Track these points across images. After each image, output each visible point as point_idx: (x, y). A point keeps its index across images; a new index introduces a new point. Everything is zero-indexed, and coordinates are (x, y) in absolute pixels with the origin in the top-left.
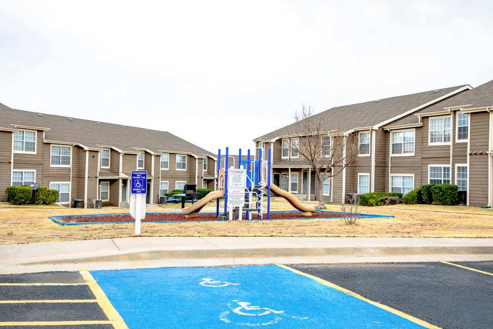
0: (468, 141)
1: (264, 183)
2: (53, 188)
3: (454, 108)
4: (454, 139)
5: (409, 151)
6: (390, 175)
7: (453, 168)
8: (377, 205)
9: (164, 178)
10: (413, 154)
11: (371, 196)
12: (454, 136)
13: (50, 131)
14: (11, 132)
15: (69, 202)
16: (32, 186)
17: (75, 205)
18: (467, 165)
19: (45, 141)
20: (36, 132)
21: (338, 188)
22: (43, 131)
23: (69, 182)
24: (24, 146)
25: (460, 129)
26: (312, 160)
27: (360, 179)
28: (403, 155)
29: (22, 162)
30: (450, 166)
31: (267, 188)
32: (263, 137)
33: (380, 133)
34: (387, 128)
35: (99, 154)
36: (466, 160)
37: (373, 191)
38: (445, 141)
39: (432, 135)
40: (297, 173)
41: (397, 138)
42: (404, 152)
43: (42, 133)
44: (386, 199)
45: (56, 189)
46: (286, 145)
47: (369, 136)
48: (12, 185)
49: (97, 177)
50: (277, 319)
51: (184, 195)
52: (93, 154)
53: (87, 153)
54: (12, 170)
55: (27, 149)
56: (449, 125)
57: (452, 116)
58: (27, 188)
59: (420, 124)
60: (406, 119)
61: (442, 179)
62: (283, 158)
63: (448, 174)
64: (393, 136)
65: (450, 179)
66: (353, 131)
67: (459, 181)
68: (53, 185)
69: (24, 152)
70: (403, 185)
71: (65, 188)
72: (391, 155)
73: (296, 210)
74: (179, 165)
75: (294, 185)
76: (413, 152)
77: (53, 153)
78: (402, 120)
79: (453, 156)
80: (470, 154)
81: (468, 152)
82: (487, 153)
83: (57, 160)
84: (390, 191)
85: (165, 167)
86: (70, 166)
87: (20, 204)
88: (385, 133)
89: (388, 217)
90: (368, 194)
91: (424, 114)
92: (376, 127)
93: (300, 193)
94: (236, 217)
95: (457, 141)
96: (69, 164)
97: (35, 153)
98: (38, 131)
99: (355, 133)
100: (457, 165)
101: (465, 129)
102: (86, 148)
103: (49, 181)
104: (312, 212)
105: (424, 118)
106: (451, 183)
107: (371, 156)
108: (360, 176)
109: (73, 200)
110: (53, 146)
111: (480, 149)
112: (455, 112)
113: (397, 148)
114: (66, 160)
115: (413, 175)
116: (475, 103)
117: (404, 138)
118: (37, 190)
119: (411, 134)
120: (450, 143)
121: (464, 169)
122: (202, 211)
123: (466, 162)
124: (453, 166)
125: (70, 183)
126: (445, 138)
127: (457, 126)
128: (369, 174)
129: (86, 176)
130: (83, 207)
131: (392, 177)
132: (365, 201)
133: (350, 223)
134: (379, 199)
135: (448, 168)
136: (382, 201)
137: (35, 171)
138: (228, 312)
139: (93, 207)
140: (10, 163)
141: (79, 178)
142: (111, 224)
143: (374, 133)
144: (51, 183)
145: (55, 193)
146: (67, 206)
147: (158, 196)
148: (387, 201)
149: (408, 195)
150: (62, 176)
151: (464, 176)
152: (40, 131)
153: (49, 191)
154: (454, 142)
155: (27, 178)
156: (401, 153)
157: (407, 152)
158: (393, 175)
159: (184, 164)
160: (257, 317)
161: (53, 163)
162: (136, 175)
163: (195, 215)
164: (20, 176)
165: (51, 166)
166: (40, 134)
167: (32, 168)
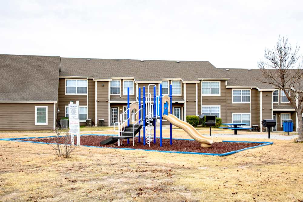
14: (195, 84)
15: (250, 127)
19: (227, 87)
20: (220, 82)
22: (225, 81)
23: (248, 113)
24: (211, 91)
29: (209, 101)
43: (224, 82)
49: (271, 110)
54: (201, 106)
55: (213, 93)
69: (210, 95)
71: (246, 117)
77: (234, 94)
83: (238, 99)
86: (250, 102)
96: (249, 101)
97: (220, 95)
98: (221, 81)
102: (260, 90)
103: (232, 113)
109: (253, 125)
110: (234, 90)
114: (246, 99)
125: (250, 114)
129: (261, 109)
137: (220, 106)
140: (195, 102)
141: (256, 111)
144: (233, 114)
146: (248, 130)
150: (243, 109)
155: (214, 110)
161: (235, 101)
164: (208, 109)
165: (233, 103)
166: (223, 83)
167: (219, 104)
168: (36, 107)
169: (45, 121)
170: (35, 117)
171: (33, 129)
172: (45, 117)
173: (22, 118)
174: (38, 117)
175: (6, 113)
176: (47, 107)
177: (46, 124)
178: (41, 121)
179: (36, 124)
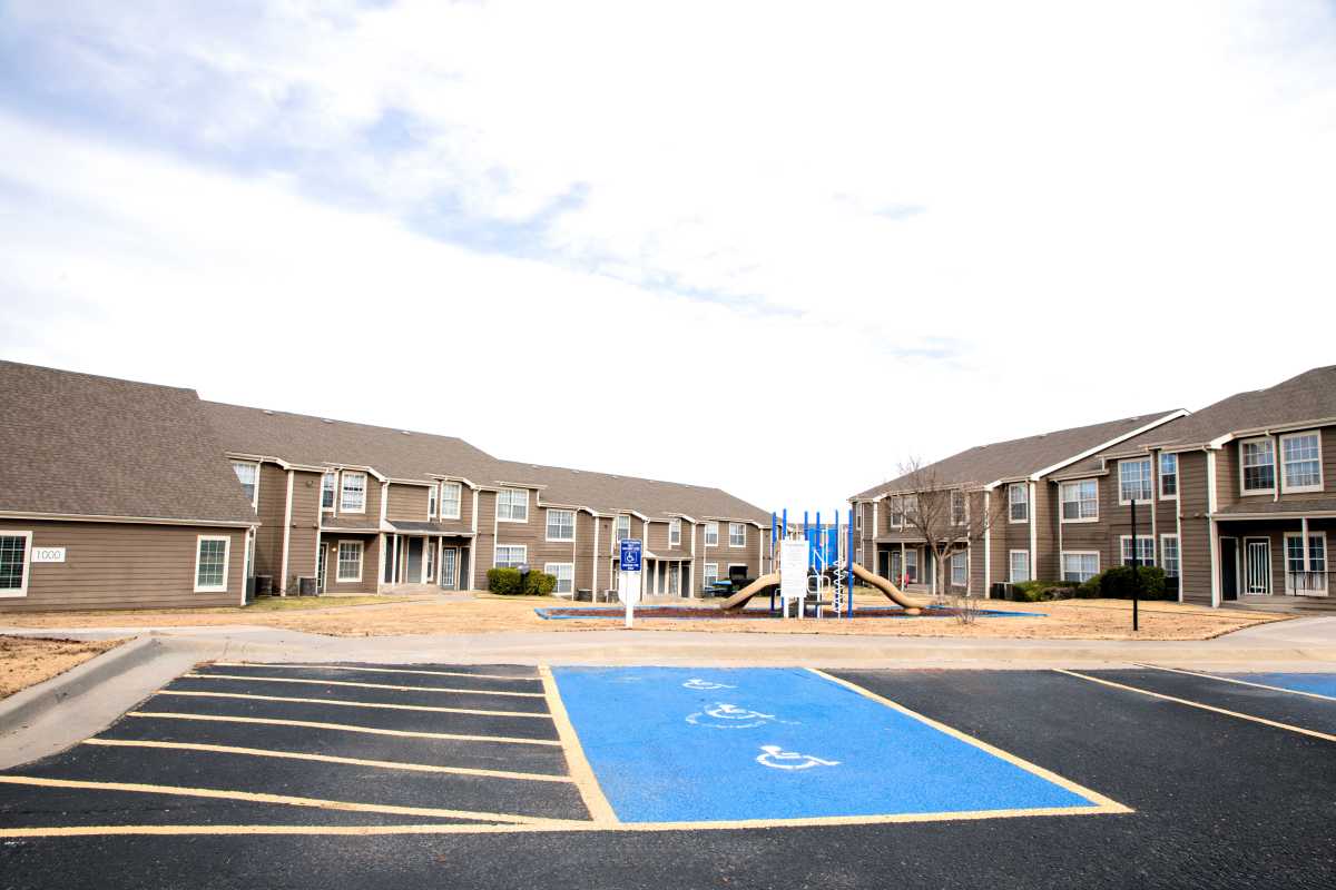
0: (1177, 497)
1: (842, 564)
2: (549, 573)
3: (1155, 445)
4: (1157, 494)
5: (1090, 516)
6: (1062, 553)
7: (1158, 541)
8: (1039, 600)
9: (711, 558)
10: (1096, 519)
11: (1030, 584)
12: (1157, 489)
13: (547, 490)
14: (494, 493)
15: (572, 593)
16: (520, 567)
17: (580, 596)
18: (1178, 536)
19: (539, 504)
20: (528, 491)
21: (979, 573)
22: (536, 490)
23: (570, 564)
24: (512, 512)
25: (1165, 478)
26: (925, 528)
27: (1014, 559)
28: (1080, 520)
29: (508, 534)
30: (1153, 537)
31: (847, 569)
32: (860, 496)
33: (1044, 485)
34: (1055, 479)
35: (614, 522)
36: (1176, 527)
37: (1034, 578)
38: (1145, 498)
39: (1124, 489)
40: (915, 551)
41: (1069, 494)
42: (1083, 516)
44: (1053, 591)
45: (553, 573)
46: (897, 506)
47: (1025, 490)
48: (494, 567)
49: (610, 557)
50: (758, 723)
51: (729, 582)
52: (604, 522)
53: (597, 521)
54: (496, 546)
55: (515, 516)
56: (1149, 474)
57: (1151, 457)
58: (514, 571)
59: (1104, 471)
60: (1083, 463)
61: (1144, 558)
62: (893, 526)
63: (1152, 551)
64: (1064, 490)
65: (1155, 558)
66: (998, 483)
67: (1168, 561)
68: (549, 568)
69: (511, 520)
70: (1083, 568)
71: (566, 572)
72: (1062, 520)
73: (896, 605)
74: (734, 540)
75: (911, 570)
76: (1095, 516)
77: (550, 520)
78: (1078, 466)
79: (1157, 522)
80: (1181, 518)
81: (1179, 514)
82: (1207, 515)
83: (554, 531)
84: (1063, 578)
85: (711, 542)
86: (573, 540)
87: (504, 594)
88: (1051, 486)
89: (1037, 615)
90: (1026, 583)
91: (1112, 455)
92: (1036, 477)
93: (920, 582)
94: (793, 614)
95: (1163, 498)
96: (572, 537)
97: (526, 521)
98: (530, 490)
99: (1003, 487)
100: (1163, 536)
101: (1173, 477)
102: (595, 514)
103: (545, 562)
104: (921, 609)
105: (1112, 463)
106: (1155, 564)
107: (1029, 523)
108: (1014, 554)
109: (577, 590)
110: (549, 512)
111: (1197, 511)
112: (1156, 452)
113: (1070, 509)
114: (567, 532)
115: (1097, 553)
116: (1184, 437)
117: (1082, 494)
118: (528, 574)
119: (1093, 488)
120: (1151, 502)
121: (1174, 541)
122: (747, 606)
123: (1176, 532)
124: (1158, 537)
125: (573, 565)
126: (1144, 493)
127: (1161, 474)
128: (1026, 552)
129: (596, 554)
130: (591, 600)
131: (1065, 555)
132: (1019, 594)
133: (965, 622)
134: (1043, 591)
135: (1152, 541)
136: (1047, 593)
137: (525, 546)
138: (700, 714)
139: (604, 601)
140: (493, 535)
141: (585, 558)
142: (612, 619)
143: (1033, 486)
144: (547, 564)
145: (551, 579)
146: (568, 598)
147: (701, 586)
148: (1055, 594)
149: (1087, 584)
150: (562, 555)
151: (1174, 553)
152: (534, 491)
153: (543, 576)
154: (1157, 499)
155: (516, 557)
156: (1077, 517)
157: (1087, 516)
158: (1065, 552)
159: (742, 537)
160: (736, 719)
161: (550, 535)
162: (626, 546)
163: (738, 610)
164: (505, 554)
165: (548, 540)
166: (533, 494)
167: (522, 543)
168: (201, 538)
169: (219, 581)
170: (194, 568)
171: (186, 603)
172: (220, 568)
173: (158, 571)
174: (202, 568)
175: (114, 554)
176: (227, 538)
177: (223, 588)
178: (210, 581)
179: (198, 588)
